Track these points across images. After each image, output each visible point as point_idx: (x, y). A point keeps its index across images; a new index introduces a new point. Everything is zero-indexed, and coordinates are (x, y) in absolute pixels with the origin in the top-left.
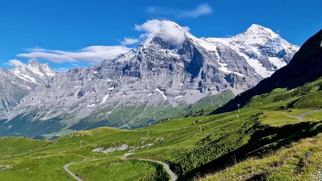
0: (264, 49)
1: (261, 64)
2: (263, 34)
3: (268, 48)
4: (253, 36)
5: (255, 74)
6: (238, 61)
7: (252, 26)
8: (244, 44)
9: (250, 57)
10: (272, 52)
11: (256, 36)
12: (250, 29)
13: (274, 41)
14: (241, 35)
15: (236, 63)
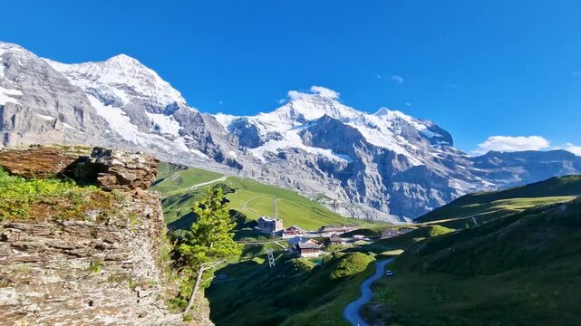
0: (139, 97)
1: (128, 119)
2: (139, 73)
3: (148, 96)
4: (119, 71)
5: (108, 131)
6: (60, 94)
7: (119, 56)
8: (99, 80)
9: (107, 105)
10: (153, 104)
11: (126, 73)
12: (114, 59)
13: (160, 89)
14: (95, 65)
15: (54, 95)
